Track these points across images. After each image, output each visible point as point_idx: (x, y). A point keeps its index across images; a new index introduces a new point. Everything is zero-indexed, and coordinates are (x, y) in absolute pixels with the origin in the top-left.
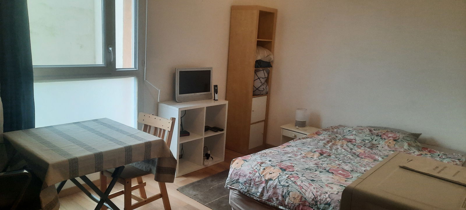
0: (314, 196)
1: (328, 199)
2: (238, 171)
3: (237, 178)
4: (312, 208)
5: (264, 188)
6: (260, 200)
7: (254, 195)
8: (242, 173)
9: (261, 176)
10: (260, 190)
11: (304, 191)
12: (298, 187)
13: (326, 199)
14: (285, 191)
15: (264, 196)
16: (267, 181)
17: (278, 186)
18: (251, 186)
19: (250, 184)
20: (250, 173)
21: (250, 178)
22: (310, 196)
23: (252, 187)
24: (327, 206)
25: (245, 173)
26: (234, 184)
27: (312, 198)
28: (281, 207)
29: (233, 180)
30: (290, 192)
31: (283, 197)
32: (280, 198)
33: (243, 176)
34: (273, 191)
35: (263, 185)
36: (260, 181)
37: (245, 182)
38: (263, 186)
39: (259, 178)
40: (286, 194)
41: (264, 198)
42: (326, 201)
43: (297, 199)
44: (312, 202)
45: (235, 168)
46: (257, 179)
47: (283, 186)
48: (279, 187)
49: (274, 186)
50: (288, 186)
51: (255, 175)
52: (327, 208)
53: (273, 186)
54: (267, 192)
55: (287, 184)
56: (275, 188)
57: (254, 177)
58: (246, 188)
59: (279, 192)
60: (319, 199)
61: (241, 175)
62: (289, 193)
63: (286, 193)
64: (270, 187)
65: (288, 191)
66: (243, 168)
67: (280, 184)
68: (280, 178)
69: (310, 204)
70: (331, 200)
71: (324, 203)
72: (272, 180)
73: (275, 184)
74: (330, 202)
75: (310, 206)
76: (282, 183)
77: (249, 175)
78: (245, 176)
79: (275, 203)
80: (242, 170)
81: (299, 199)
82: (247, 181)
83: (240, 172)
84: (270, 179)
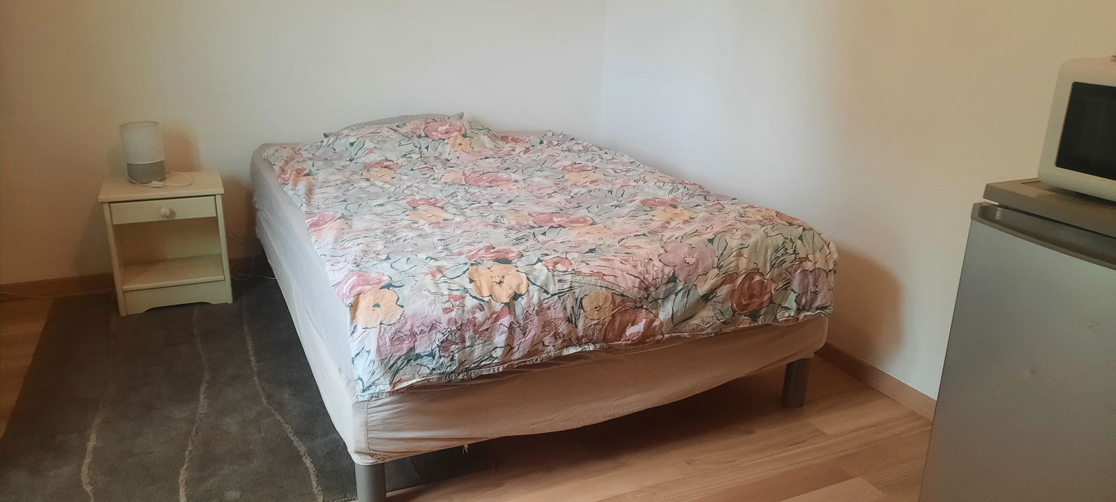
0: (638, 280)
1: (667, 270)
2: (397, 326)
3: (405, 346)
4: (642, 307)
5: (511, 328)
6: (506, 365)
7: (483, 363)
8: (417, 323)
9: (486, 299)
10: (500, 339)
11: (611, 279)
12: (593, 280)
13: (662, 271)
14: (569, 303)
15: (515, 349)
16: (510, 306)
17: (546, 301)
18: (468, 344)
19: (463, 341)
20: (446, 311)
21: (456, 323)
22: (630, 285)
23: (471, 346)
24: (671, 285)
25: (428, 321)
26: (397, 372)
27: (637, 285)
28: (572, 350)
29: (392, 363)
30: (582, 299)
31: (569, 320)
32: (563, 328)
33: (426, 330)
34: (539, 320)
35: (506, 320)
36: (491, 315)
37: (444, 346)
38: (507, 324)
39: (482, 309)
40: (576, 309)
41: (516, 356)
42: (665, 277)
43: (606, 308)
44: (640, 294)
45: (381, 324)
46: (480, 316)
47: (560, 294)
48: (550, 302)
49: (536, 308)
50: (571, 287)
51: (466, 309)
52: (673, 289)
53: (532, 308)
54: (524, 334)
55: (566, 286)
56: (541, 310)
57: (468, 316)
58: (452, 359)
59: (556, 313)
60: (650, 280)
61: (417, 330)
62: (581, 303)
63: (573, 307)
64: (526, 318)
65: (577, 299)
66: (409, 310)
67: (548, 293)
68: (535, 280)
69: (635, 302)
70: (671, 269)
71: (664, 281)
72: (521, 295)
73: (535, 300)
74: (674, 273)
75: (636, 307)
76: (552, 289)
77: (445, 318)
78: (433, 327)
79: (551, 350)
80: (414, 315)
81: (608, 304)
82: (450, 338)
83: (408, 326)
84: (516, 296)
